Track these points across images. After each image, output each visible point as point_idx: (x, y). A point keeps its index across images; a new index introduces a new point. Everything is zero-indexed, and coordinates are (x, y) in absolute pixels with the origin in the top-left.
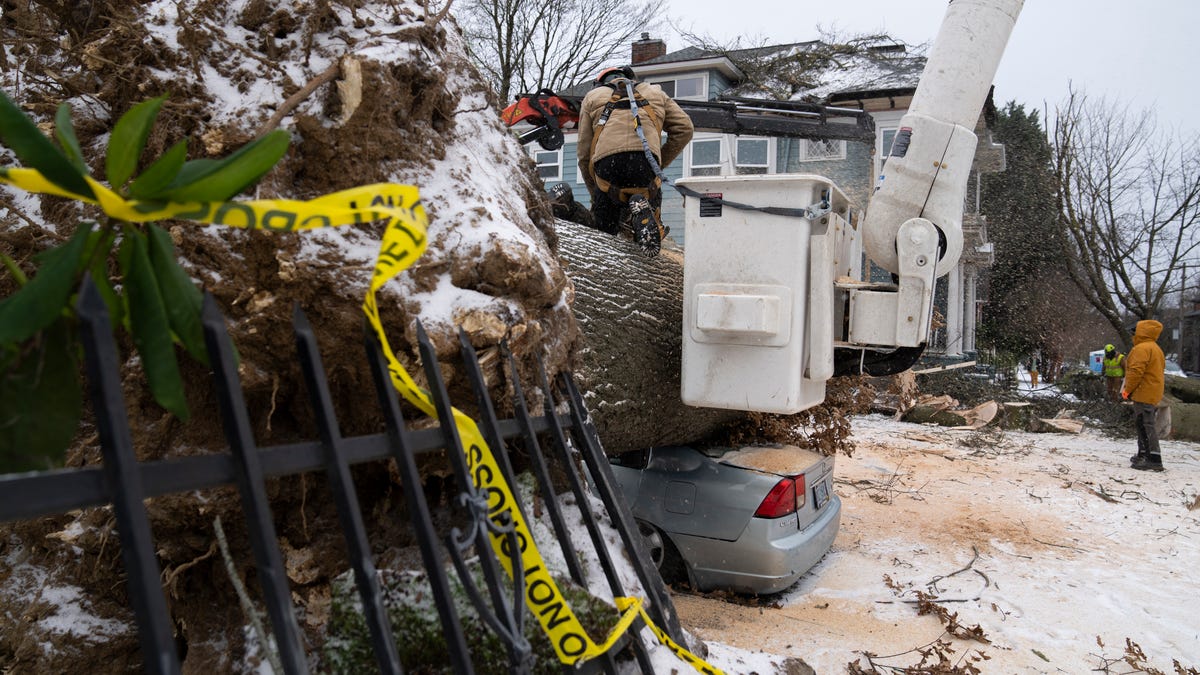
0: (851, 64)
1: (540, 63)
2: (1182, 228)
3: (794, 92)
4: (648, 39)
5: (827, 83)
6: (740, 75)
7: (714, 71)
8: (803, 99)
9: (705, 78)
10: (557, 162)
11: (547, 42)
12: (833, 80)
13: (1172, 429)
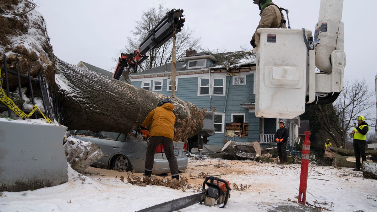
0: (250, 57)
1: (161, 56)
2: (353, 108)
3: (231, 65)
4: (191, 50)
5: (241, 62)
6: (216, 60)
7: (208, 59)
8: (233, 67)
9: (205, 60)
10: (161, 85)
11: (163, 50)
12: (243, 61)
13: (337, 163)
